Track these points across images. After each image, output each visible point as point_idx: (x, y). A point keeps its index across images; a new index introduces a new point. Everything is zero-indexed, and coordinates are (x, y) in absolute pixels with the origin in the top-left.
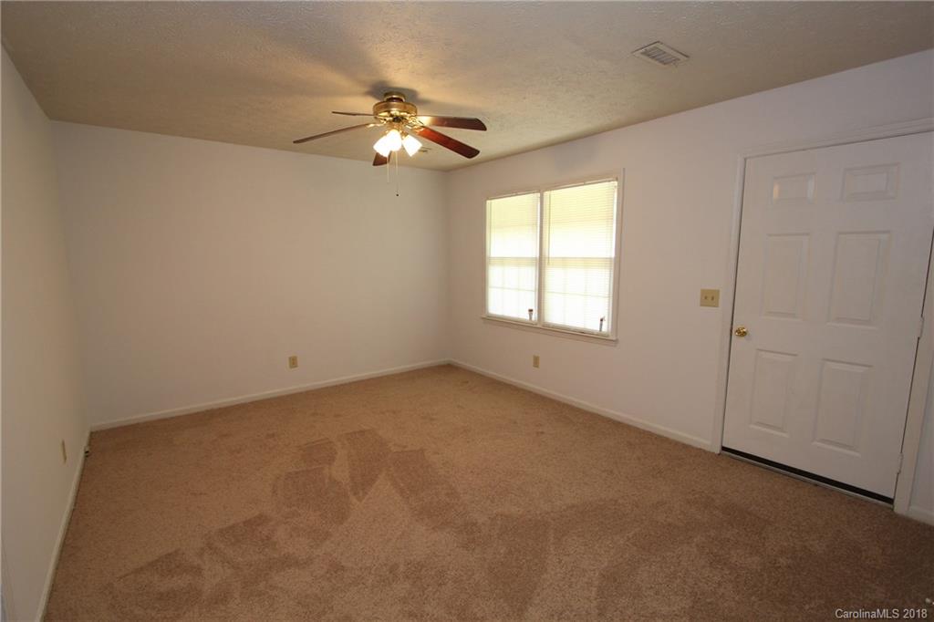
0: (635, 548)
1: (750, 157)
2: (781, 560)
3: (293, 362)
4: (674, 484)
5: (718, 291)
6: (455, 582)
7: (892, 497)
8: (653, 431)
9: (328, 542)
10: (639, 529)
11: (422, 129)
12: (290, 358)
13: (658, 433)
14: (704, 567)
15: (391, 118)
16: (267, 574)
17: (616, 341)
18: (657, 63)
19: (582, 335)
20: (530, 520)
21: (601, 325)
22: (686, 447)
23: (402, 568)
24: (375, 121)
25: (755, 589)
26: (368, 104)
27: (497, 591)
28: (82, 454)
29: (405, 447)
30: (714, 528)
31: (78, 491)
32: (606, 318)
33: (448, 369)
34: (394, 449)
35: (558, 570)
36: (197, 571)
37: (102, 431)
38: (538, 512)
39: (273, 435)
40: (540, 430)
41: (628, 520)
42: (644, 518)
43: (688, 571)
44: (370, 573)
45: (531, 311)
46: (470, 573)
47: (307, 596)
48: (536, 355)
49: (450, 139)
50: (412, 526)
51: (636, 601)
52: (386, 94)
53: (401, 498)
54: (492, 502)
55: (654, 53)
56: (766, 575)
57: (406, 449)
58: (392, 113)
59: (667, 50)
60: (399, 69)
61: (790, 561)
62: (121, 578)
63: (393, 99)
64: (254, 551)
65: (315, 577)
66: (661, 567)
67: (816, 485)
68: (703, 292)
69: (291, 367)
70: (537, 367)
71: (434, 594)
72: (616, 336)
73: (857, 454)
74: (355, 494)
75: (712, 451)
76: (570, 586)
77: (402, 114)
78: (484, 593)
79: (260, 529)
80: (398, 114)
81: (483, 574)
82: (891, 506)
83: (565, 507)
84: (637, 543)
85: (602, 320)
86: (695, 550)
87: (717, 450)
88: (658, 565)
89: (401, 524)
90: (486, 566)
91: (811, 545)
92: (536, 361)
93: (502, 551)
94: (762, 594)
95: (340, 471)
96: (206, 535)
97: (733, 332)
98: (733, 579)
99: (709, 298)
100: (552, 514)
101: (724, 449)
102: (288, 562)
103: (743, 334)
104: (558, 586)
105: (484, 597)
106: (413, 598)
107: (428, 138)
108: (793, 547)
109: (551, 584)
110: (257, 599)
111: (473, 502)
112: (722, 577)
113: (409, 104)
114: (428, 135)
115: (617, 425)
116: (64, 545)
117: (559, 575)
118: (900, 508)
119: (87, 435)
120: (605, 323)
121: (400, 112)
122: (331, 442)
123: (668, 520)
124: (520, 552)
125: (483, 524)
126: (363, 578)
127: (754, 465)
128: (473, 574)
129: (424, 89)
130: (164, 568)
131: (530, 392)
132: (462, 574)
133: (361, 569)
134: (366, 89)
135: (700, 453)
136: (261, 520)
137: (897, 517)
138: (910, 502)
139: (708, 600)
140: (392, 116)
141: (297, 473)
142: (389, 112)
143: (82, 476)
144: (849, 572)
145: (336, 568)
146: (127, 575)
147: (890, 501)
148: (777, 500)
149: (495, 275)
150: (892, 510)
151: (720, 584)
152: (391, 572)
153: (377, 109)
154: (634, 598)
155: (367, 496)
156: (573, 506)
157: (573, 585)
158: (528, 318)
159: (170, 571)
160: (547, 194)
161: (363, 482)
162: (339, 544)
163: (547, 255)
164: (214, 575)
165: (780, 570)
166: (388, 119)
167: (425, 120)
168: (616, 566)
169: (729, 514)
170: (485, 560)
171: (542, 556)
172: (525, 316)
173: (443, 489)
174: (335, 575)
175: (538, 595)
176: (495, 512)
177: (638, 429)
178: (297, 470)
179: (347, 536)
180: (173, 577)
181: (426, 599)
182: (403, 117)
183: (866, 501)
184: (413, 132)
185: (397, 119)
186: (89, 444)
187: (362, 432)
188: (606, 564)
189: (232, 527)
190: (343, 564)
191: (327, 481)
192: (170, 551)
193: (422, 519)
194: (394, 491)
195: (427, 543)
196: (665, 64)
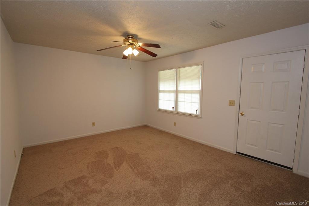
0: (210, 185)
1: (244, 58)
2: (258, 189)
3: (94, 124)
4: (222, 164)
5: (234, 101)
6: (151, 197)
7: (292, 168)
8: (214, 147)
9: (107, 185)
10: (211, 179)
11: (139, 47)
12: (92, 123)
13: (215, 147)
14: (233, 191)
15: (129, 44)
16: (86, 196)
17: (201, 117)
18: (215, 27)
19: (190, 115)
20: (175, 176)
21: (196, 112)
22: (225, 152)
23: (132, 193)
24: (124, 44)
25: (250, 198)
26: (122, 39)
27: (165, 200)
28: (20, 156)
29: (132, 152)
30: (235, 178)
31: (19, 168)
32: (198, 110)
33: (145, 127)
34: (128, 153)
35: (185, 193)
36: (62, 195)
37: (27, 148)
38: (177, 174)
39: (87, 149)
40: (177, 147)
41: (207, 176)
42: (212, 175)
43: (228, 192)
44: (122, 195)
45: (173, 107)
46: (155, 194)
47: (100, 203)
48: (175, 122)
49: (148, 51)
50: (135, 179)
51: (212, 203)
52: (128, 36)
53: (131, 169)
54: (162, 170)
55: (214, 25)
56: (253, 194)
57: (132, 153)
58: (130, 42)
59: (218, 24)
60: (133, 28)
61: (261, 189)
62: (35, 198)
63: (129, 37)
64: (81, 188)
65: (103, 196)
66: (219, 191)
67: (267, 164)
68: (230, 101)
69: (93, 126)
70: (175, 126)
71: (144, 201)
72: (201, 115)
73: (280, 154)
74: (115, 168)
75: (233, 153)
76: (189, 198)
77: (133, 42)
78: (161, 201)
79: (83, 180)
80: (131, 42)
81: (160, 195)
82: (291, 170)
83: (186, 172)
84: (211, 184)
85: (197, 110)
86: (230, 186)
87: (235, 153)
88: (218, 190)
89: (131, 178)
90: (161, 192)
91: (267, 184)
92: (175, 124)
93: (166, 187)
94: (252, 200)
95: (110, 161)
96: (64, 183)
97: (240, 114)
98: (243, 195)
99: (232, 103)
100: (182, 174)
101: (237, 152)
102: (93, 191)
103: (242, 115)
104: (185, 198)
105: (161, 202)
106: (137, 203)
107: (141, 50)
108: (262, 184)
109: (183, 198)
110: (83, 204)
111: (155, 171)
112: (239, 194)
113: (135, 39)
114: (141, 49)
115: (202, 145)
116: (14, 186)
117: (185, 194)
118: (294, 171)
119: (22, 149)
120: (198, 111)
121: (132, 41)
122: (107, 151)
123: (220, 176)
124: (172, 187)
125: (159, 178)
126: (119, 197)
127: (247, 158)
128: (157, 195)
129: (140, 34)
130: (50, 194)
131: (173, 134)
132: (153, 195)
133: (119, 193)
134: (121, 34)
135: (230, 154)
136: (84, 177)
137: (294, 174)
138: (298, 169)
139: (235, 202)
140: (129, 43)
141: (95, 161)
142: (129, 41)
143: (20, 163)
144: (280, 192)
145: (110, 193)
146: (37, 197)
147: (291, 169)
148: (255, 169)
149: (161, 96)
150: (292, 172)
151: (238, 197)
152: (129, 194)
153: (125, 41)
154: (211, 201)
155: (120, 169)
156: (189, 172)
157: (191, 198)
158: (172, 110)
159: (52, 195)
160: (178, 69)
161: (118, 164)
162: (111, 185)
163: (178, 89)
164: (68, 196)
165: (258, 192)
166: (128, 44)
167: (140, 44)
168: (204, 191)
169: (240, 174)
170: (160, 190)
171: (180, 188)
172: (171, 109)
173: (145, 166)
174: (109, 195)
175: (179, 201)
176: (163, 174)
177: (209, 146)
178: (95, 160)
179: (113, 182)
180: (53, 197)
181: (141, 203)
182: (133, 43)
183: (284, 169)
184: (136, 48)
185: (131, 44)
186: (23, 152)
187: (117, 148)
188: (201, 190)
189: (73, 180)
190: (112, 192)
191: (106, 164)
192: (52, 188)
193: (138, 176)
194: (129, 167)
195: (140, 184)
196: (218, 28)
